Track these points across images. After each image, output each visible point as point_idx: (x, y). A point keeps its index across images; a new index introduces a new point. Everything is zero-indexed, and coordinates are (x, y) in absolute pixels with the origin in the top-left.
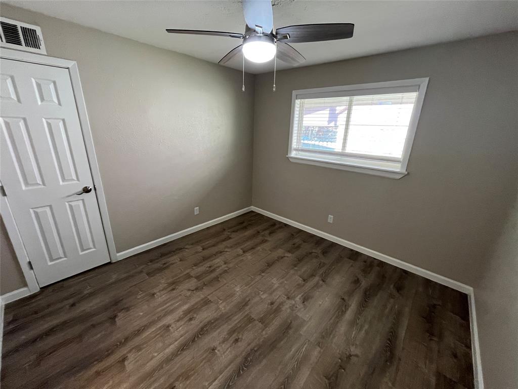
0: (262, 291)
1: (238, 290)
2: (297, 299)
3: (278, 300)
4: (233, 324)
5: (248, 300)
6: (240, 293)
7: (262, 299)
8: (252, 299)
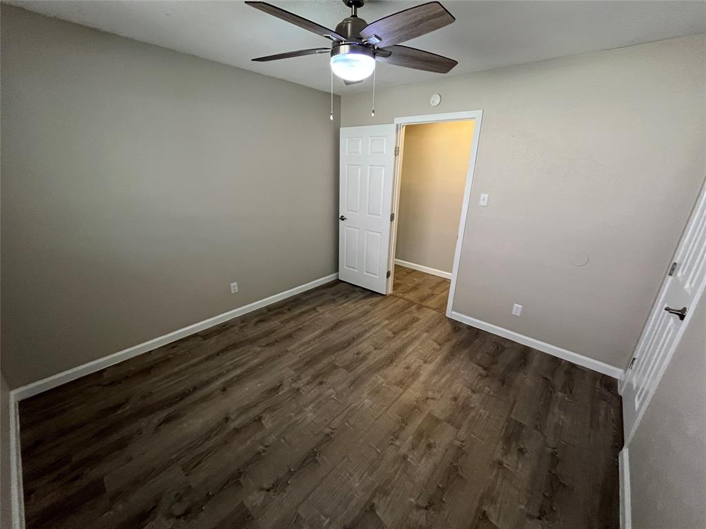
0: (333, 399)
1: (366, 401)
2: (286, 389)
3: (313, 387)
4: (364, 364)
5: (351, 387)
6: (362, 396)
7: (334, 388)
8: (346, 388)
